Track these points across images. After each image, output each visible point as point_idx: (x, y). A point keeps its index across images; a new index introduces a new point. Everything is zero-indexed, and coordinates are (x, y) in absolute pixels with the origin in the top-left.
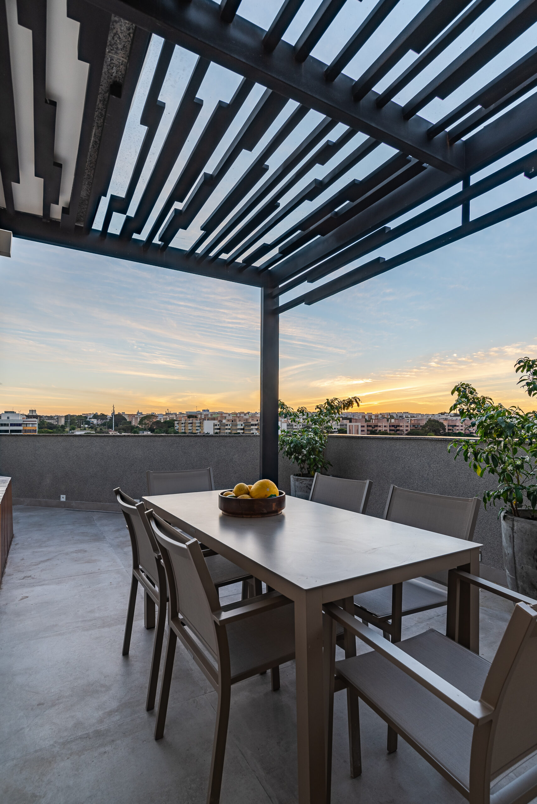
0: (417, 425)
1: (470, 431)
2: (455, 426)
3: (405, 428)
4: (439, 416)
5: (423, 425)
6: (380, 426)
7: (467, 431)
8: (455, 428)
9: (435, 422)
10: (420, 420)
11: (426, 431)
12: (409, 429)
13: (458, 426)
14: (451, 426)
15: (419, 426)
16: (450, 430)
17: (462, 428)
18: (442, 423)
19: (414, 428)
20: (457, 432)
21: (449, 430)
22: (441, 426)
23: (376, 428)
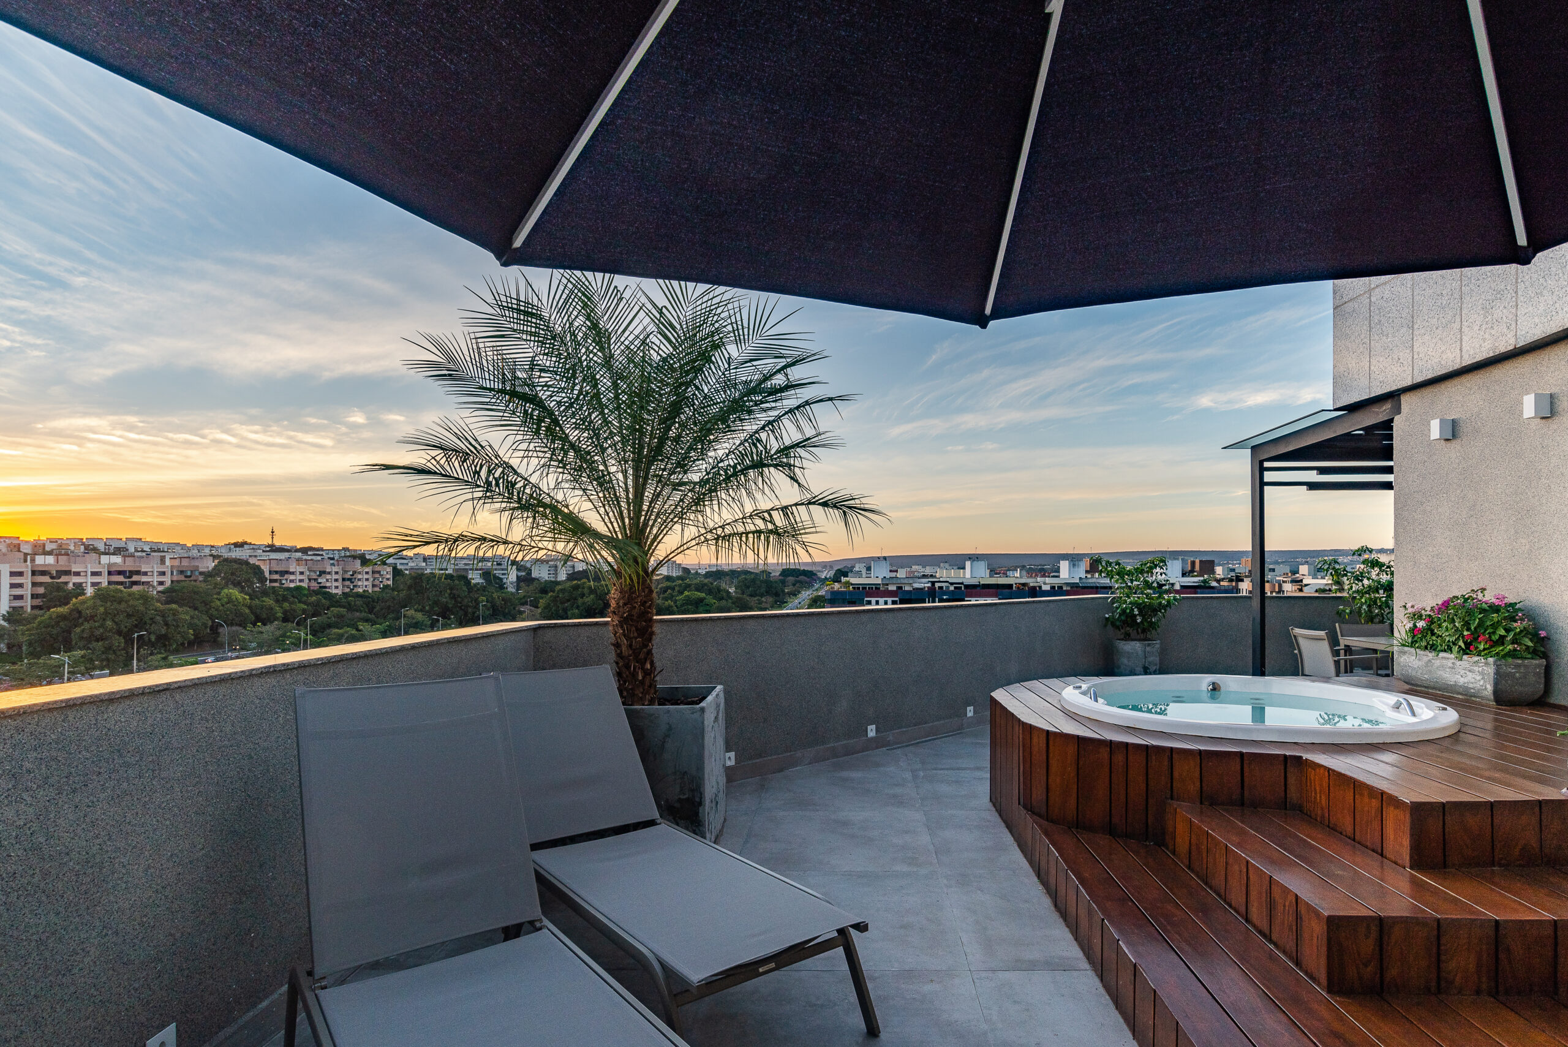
0: (192, 571)
1: (320, 583)
2: (287, 572)
3: (155, 579)
4: (230, 550)
5: (209, 572)
6: (77, 574)
7: (314, 584)
8: (286, 576)
9: (240, 564)
10: (197, 558)
11: (216, 584)
12: (168, 580)
13: (293, 573)
14: (276, 572)
15: (197, 573)
16: (275, 581)
17: (302, 577)
18: (258, 567)
19: (182, 578)
20: (292, 585)
21: (271, 581)
22: (255, 574)
23: (63, 579)
